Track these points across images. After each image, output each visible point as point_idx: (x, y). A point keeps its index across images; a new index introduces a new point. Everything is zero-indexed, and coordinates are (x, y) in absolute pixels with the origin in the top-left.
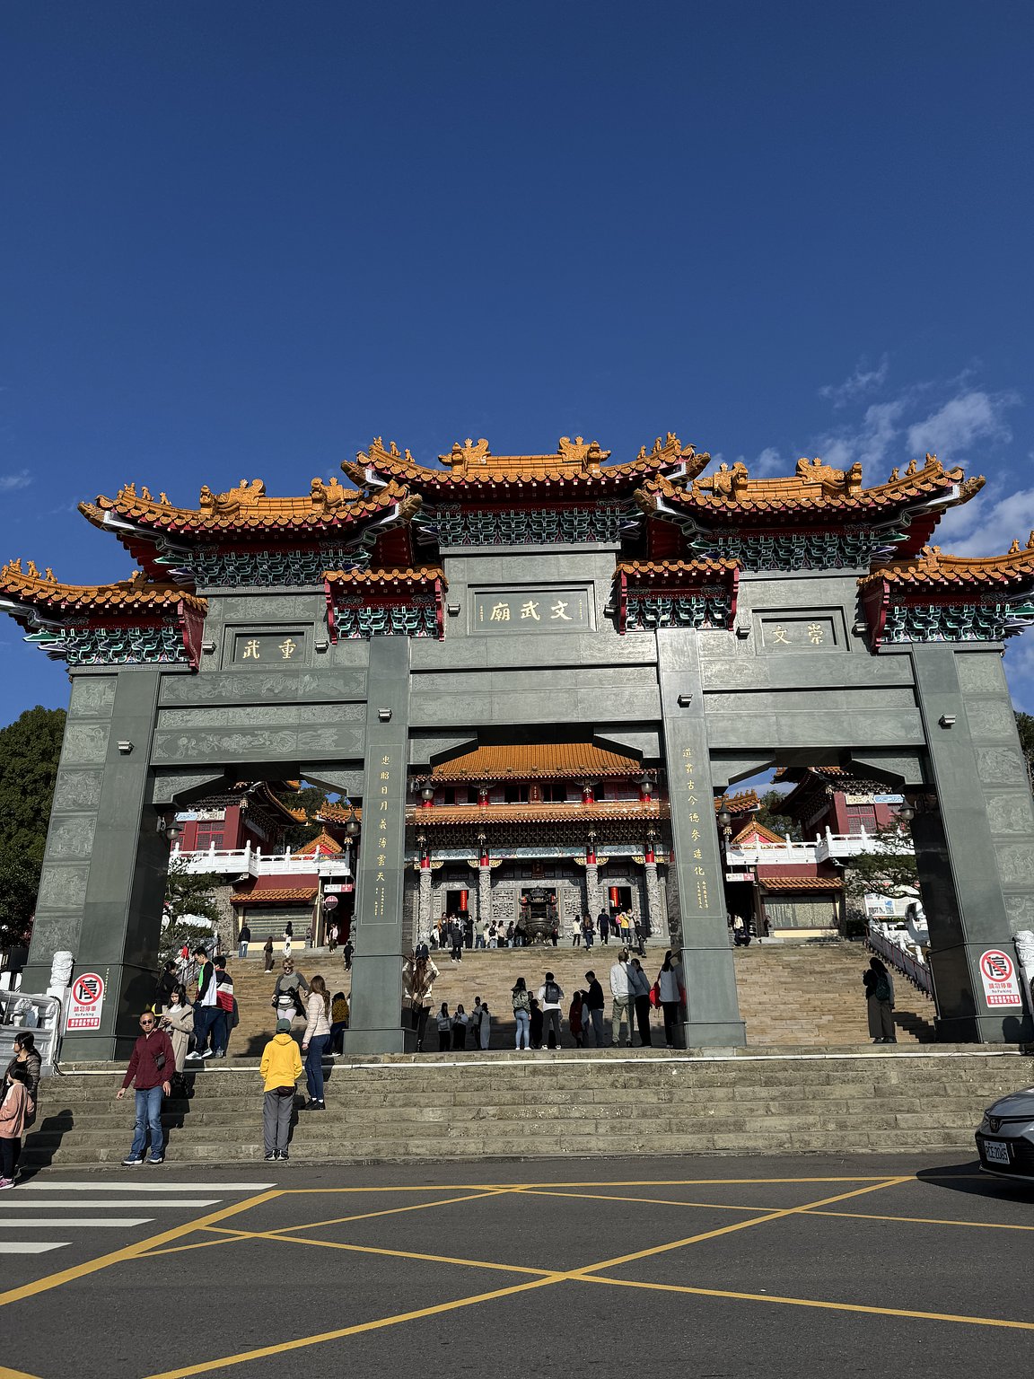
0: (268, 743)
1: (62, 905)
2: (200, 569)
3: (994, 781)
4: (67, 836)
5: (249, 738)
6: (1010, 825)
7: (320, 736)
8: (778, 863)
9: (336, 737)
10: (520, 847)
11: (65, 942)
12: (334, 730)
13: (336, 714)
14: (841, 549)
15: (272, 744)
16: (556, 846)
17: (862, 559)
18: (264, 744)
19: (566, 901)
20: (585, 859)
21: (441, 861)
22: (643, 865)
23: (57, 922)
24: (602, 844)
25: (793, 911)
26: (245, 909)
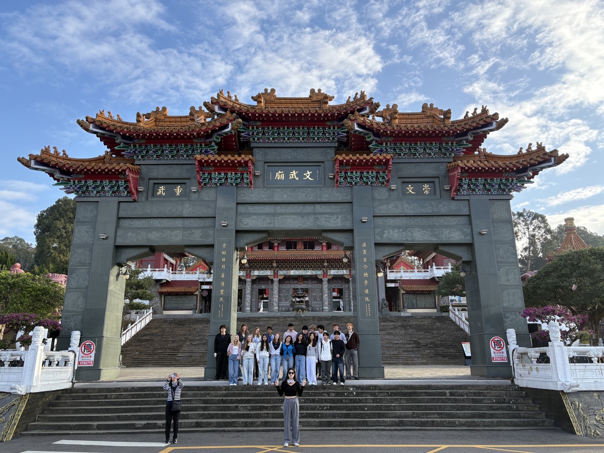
0: (169, 236)
1: (75, 309)
2: (136, 152)
3: (503, 260)
4: (76, 278)
5: (160, 233)
6: (508, 281)
7: (193, 233)
8: (412, 278)
9: (201, 234)
11: (77, 326)
12: (200, 231)
13: (201, 223)
14: (440, 149)
15: (171, 236)
16: (309, 269)
17: (450, 154)
18: (167, 236)
19: (313, 294)
20: (323, 275)
21: (256, 275)
22: (349, 279)
23: (73, 317)
24: (330, 269)
25: (416, 300)
26: (165, 296)
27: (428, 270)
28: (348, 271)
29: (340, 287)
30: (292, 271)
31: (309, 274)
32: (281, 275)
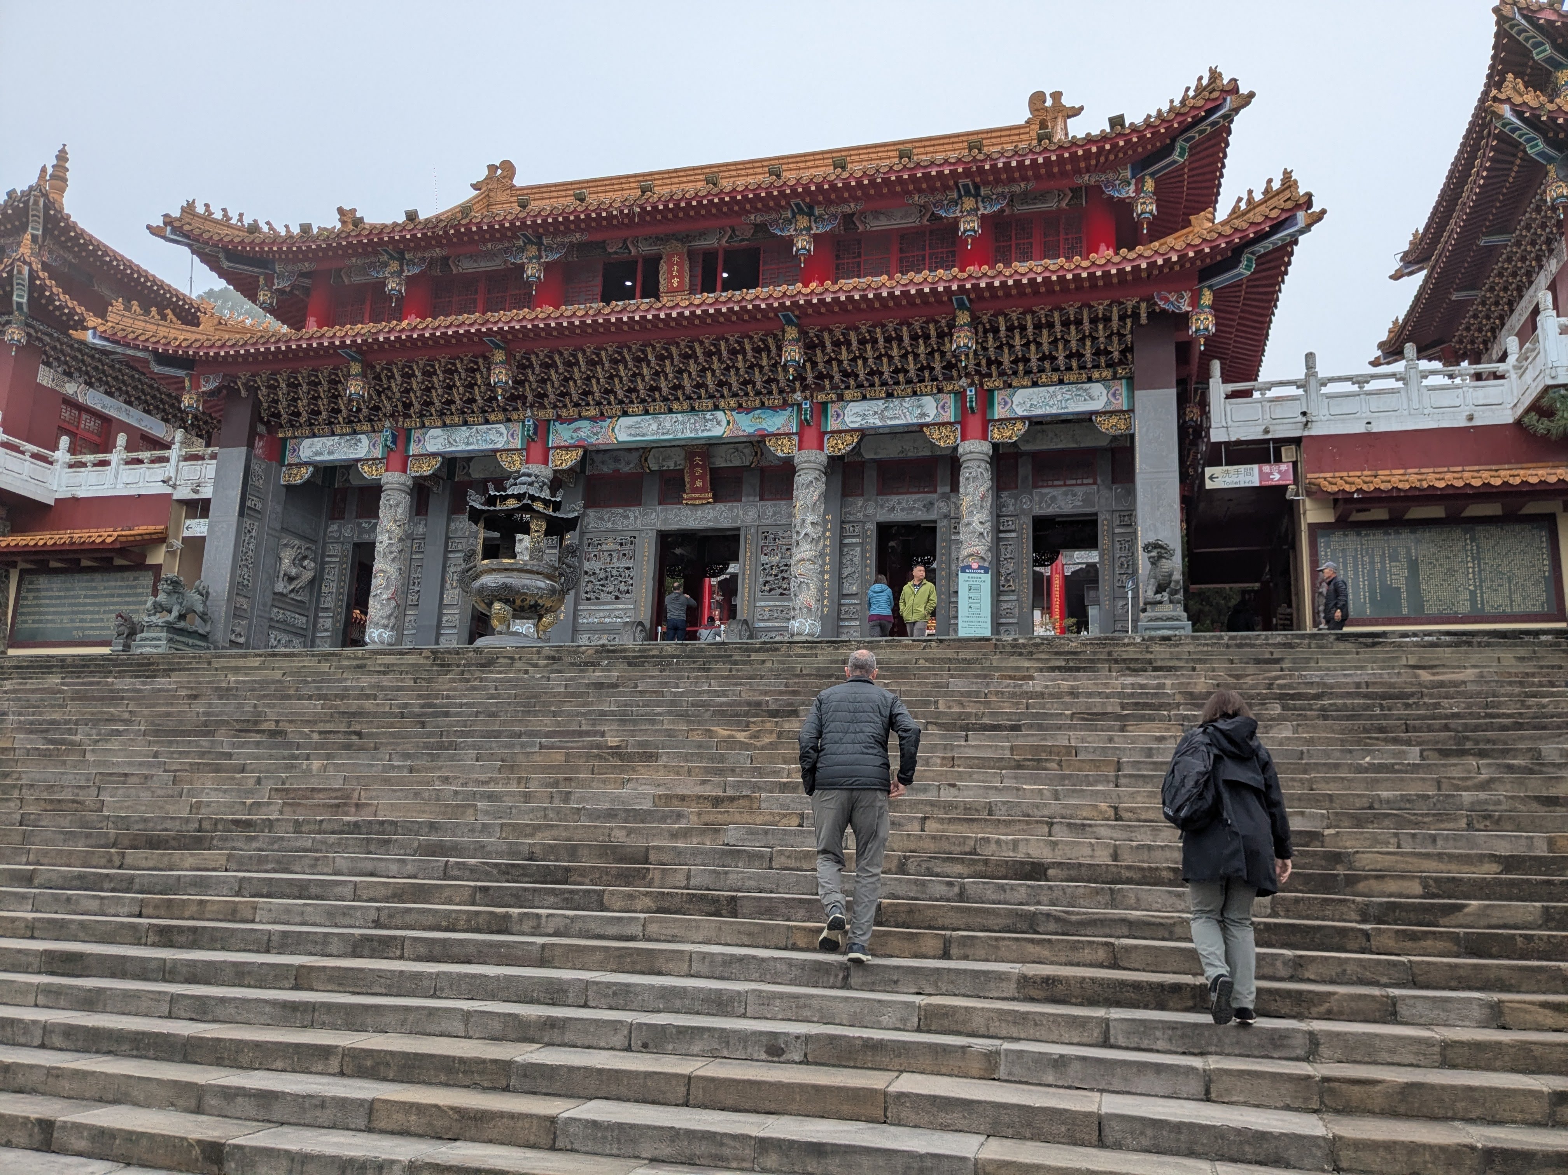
8: (1376, 428)
10: (625, 414)
16: (716, 408)
19: (764, 559)
20: (796, 438)
21: (434, 455)
22: (955, 449)
24: (841, 398)
25: (1413, 566)
26: (23, 573)
27: (1501, 367)
28: (950, 400)
29: (919, 515)
30: (625, 421)
31: (717, 431)
32: (566, 448)
